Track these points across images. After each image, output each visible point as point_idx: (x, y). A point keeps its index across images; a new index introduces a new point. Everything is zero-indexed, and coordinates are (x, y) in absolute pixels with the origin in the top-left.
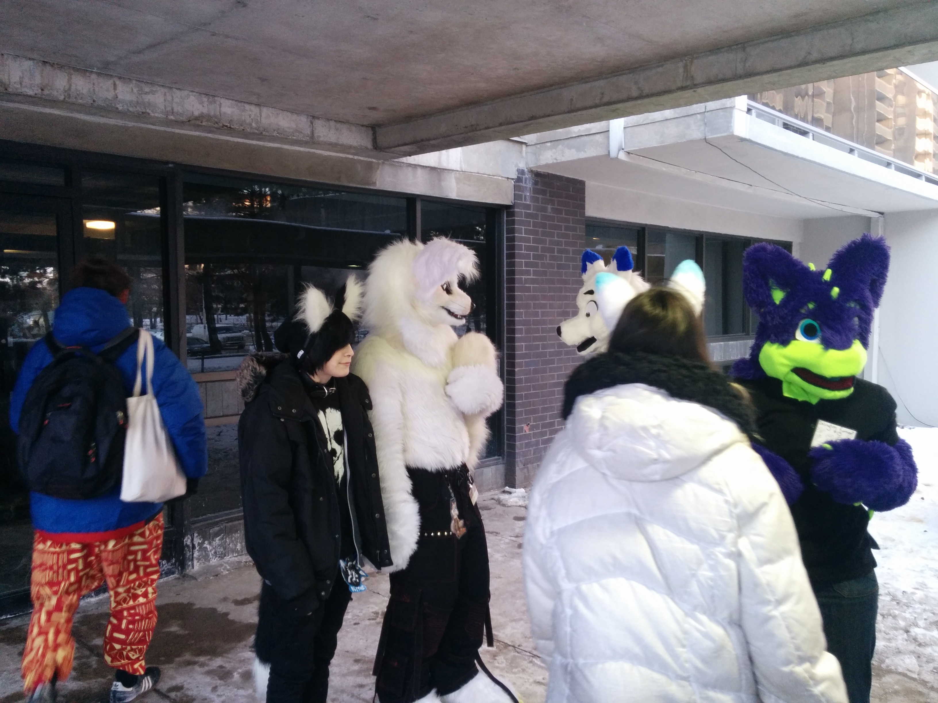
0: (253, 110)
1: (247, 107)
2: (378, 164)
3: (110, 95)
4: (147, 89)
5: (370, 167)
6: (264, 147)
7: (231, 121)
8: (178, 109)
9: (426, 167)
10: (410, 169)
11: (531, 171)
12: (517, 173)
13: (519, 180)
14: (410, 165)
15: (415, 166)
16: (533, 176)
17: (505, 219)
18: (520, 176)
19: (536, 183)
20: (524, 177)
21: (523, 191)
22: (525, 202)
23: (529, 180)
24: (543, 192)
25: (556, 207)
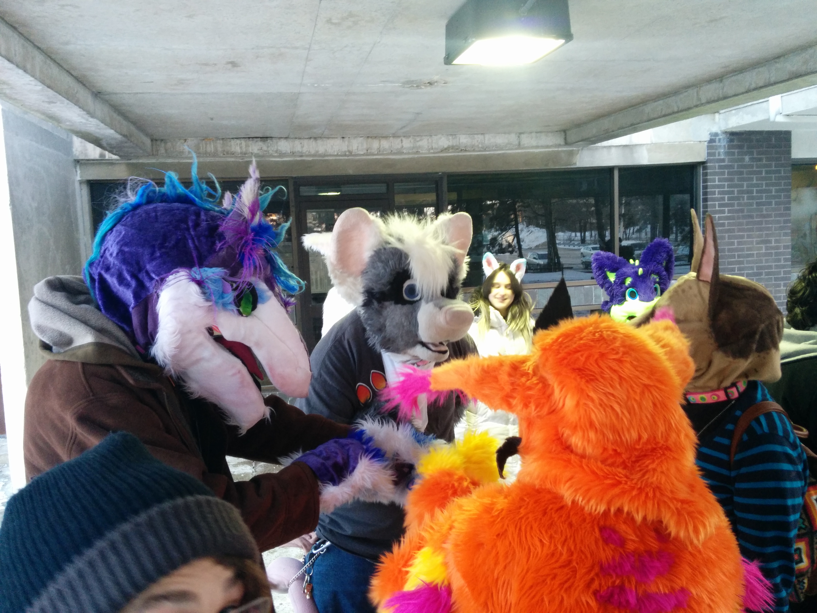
0: (480, 137)
1: (476, 136)
2: (578, 151)
3: (399, 147)
4: (418, 139)
5: (571, 154)
6: (494, 154)
7: (465, 147)
8: (434, 146)
9: (620, 146)
10: (605, 150)
11: (725, 133)
12: (709, 136)
13: (711, 141)
14: (605, 147)
15: (610, 147)
16: (728, 135)
17: (701, 172)
18: (713, 138)
19: (731, 141)
20: (717, 138)
21: (716, 149)
22: (719, 157)
23: (724, 140)
24: (740, 147)
25: (755, 156)
